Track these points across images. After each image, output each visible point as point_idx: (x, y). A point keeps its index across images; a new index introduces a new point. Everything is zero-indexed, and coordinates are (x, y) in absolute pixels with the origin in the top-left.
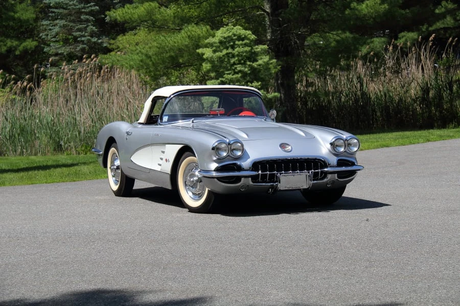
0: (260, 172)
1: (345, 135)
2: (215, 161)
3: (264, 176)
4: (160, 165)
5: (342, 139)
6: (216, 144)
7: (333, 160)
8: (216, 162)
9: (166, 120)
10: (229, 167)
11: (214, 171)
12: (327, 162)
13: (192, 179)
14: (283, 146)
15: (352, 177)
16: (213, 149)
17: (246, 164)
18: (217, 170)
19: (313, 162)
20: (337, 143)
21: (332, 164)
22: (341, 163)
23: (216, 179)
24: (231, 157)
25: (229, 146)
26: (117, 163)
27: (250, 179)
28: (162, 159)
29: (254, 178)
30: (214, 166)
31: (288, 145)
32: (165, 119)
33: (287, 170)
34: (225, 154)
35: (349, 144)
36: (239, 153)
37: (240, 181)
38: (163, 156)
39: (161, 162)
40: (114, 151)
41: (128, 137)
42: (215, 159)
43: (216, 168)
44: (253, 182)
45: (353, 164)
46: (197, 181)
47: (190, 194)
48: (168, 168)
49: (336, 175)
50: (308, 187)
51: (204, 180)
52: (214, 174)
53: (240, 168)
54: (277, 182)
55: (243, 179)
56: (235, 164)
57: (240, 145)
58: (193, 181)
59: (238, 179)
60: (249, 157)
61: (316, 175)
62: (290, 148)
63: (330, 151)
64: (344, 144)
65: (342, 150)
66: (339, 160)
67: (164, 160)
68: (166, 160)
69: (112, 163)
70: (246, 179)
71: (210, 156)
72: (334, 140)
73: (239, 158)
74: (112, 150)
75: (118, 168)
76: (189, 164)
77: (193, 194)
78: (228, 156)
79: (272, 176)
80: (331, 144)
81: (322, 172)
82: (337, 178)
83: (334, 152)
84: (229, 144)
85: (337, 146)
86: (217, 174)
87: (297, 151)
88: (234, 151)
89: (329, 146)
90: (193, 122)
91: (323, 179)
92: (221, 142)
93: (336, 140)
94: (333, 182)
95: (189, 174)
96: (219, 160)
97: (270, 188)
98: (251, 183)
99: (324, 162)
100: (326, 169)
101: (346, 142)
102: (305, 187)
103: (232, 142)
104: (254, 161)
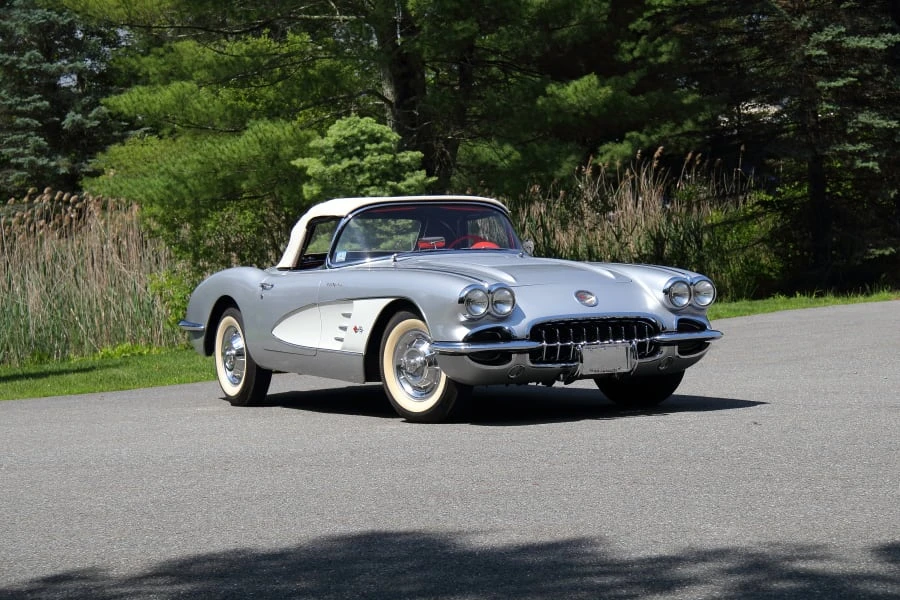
0: (544, 343)
1: (690, 276)
2: (464, 324)
3: (552, 351)
4: (341, 340)
5: (685, 283)
6: (466, 292)
7: (671, 321)
8: (465, 325)
9: (343, 259)
10: (489, 334)
11: (463, 341)
12: (659, 324)
13: (412, 361)
14: (581, 295)
15: (701, 353)
16: (461, 301)
17: (520, 328)
18: (468, 340)
19: (636, 323)
20: (675, 290)
21: (668, 329)
22: (685, 325)
23: (466, 357)
24: (493, 316)
25: (490, 296)
26: (239, 343)
27: (528, 355)
28: (344, 329)
29: (535, 355)
30: (461, 333)
31: (591, 294)
32: (341, 256)
33: (591, 339)
34: (482, 310)
35: (697, 293)
36: (507, 309)
37: (510, 359)
38: (345, 322)
39: (342, 334)
40: (232, 322)
41: (265, 293)
42: (463, 319)
43: (466, 337)
44: (533, 362)
45: (702, 327)
46: (424, 364)
47: (409, 388)
48: (359, 343)
49: (676, 347)
50: (629, 370)
51: (440, 359)
52: (463, 347)
53: (508, 337)
54: (577, 360)
55: (514, 356)
56: (500, 329)
57: (509, 293)
58: (415, 365)
59: (506, 356)
60: (525, 317)
61: (641, 346)
62: (593, 298)
63: (663, 305)
64: (688, 292)
65: (685, 301)
66: (680, 321)
67: (350, 330)
68: (355, 329)
69: (227, 345)
70: (520, 355)
71: (456, 314)
72: (669, 284)
73: (505, 318)
74: (227, 320)
75: (239, 353)
76: (405, 333)
77: (415, 388)
78: (488, 313)
79: (566, 350)
80: (666, 292)
81: (652, 343)
82: (677, 354)
83: (671, 306)
84: (489, 292)
85: (676, 295)
86: (469, 347)
87: (606, 305)
88: (498, 305)
89: (661, 296)
90: (395, 261)
91: (652, 354)
92: (475, 289)
93: (673, 285)
94: (670, 361)
95: (407, 352)
96: (471, 322)
97: (561, 373)
98: (531, 364)
99: (655, 325)
100: (658, 337)
101: (692, 287)
102: (625, 369)
103: (494, 289)
104: (534, 323)
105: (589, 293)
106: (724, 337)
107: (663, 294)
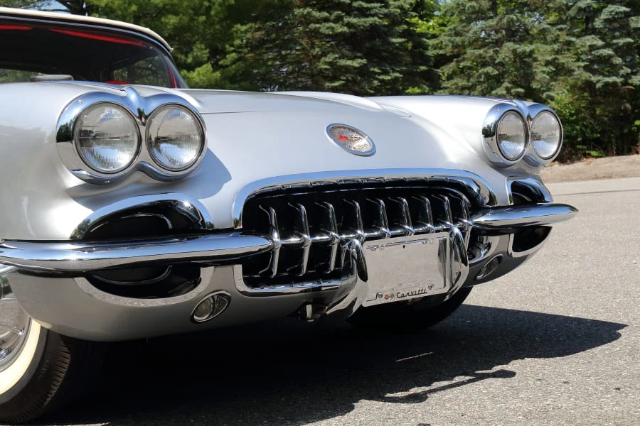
0: (276, 238)
2: (75, 195)
5: (517, 114)
6: (76, 111)
7: (501, 187)
8: (76, 198)
11: (73, 240)
12: (483, 192)
14: (340, 133)
15: (539, 246)
16: (64, 135)
17: (219, 203)
18: (89, 235)
20: (504, 128)
21: (499, 202)
23: (82, 282)
24: (152, 173)
25: (142, 124)
27: (238, 269)
29: (254, 266)
30: (69, 216)
34: (122, 158)
35: (536, 136)
36: (187, 155)
37: (196, 281)
42: (72, 181)
43: (80, 228)
44: (249, 283)
45: (539, 199)
49: (510, 237)
50: (447, 289)
52: (73, 256)
53: (192, 226)
55: (207, 273)
56: (169, 208)
59: (187, 272)
60: (226, 176)
62: (365, 140)
64: (522, 134)
66: (514, 188)
70: (221, 270)
71: (50, 171)
72: (492, 119)
78: (139, 167)
80: (487, 133)
81: (473, 230)
82: (509, 248)
84: (141, 114)
85: (505, 136)
86: (86, 256)
88: (163, 146)
89: (479, 139)
92: (100, 103)
93: (498, 119)
94: (495, 263)
96: (95, 188)
97: (307, 303)
98: (244, 288)
100: (484, 219)
101: (529, 124)
102: (440, 287)
103: (154, 105)
104: (250, 192)
105: (354, 130)
106: (577, 218)
107: (482, 136)
